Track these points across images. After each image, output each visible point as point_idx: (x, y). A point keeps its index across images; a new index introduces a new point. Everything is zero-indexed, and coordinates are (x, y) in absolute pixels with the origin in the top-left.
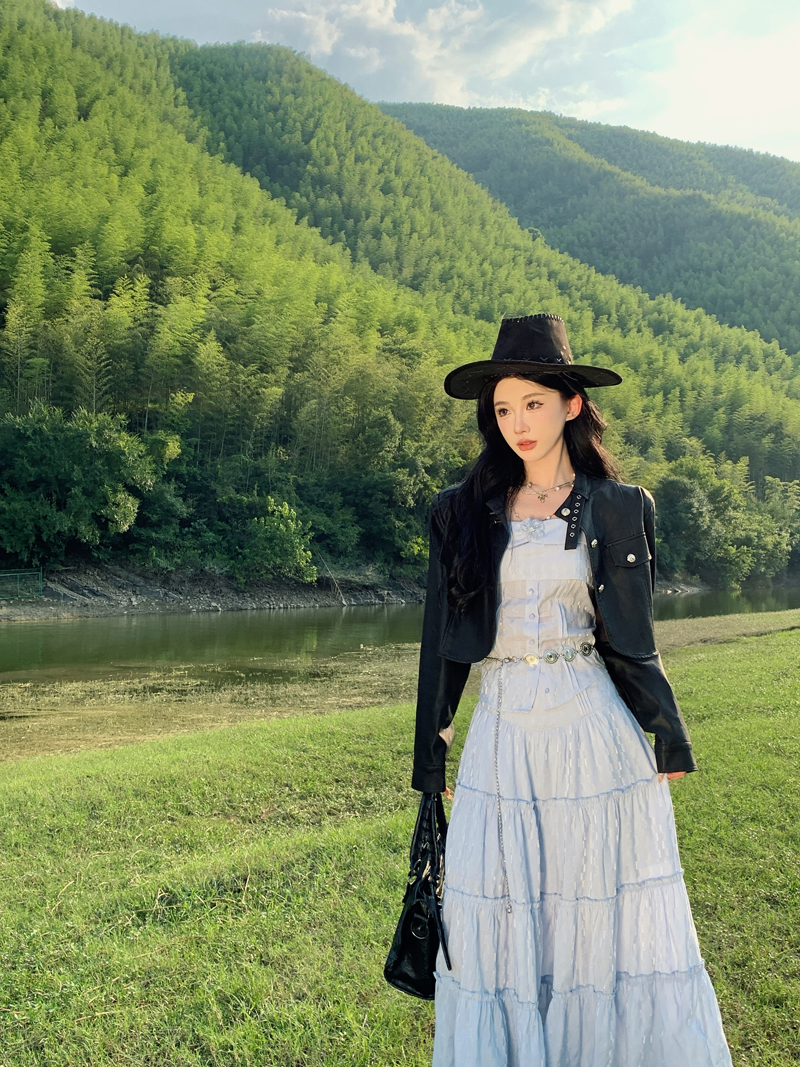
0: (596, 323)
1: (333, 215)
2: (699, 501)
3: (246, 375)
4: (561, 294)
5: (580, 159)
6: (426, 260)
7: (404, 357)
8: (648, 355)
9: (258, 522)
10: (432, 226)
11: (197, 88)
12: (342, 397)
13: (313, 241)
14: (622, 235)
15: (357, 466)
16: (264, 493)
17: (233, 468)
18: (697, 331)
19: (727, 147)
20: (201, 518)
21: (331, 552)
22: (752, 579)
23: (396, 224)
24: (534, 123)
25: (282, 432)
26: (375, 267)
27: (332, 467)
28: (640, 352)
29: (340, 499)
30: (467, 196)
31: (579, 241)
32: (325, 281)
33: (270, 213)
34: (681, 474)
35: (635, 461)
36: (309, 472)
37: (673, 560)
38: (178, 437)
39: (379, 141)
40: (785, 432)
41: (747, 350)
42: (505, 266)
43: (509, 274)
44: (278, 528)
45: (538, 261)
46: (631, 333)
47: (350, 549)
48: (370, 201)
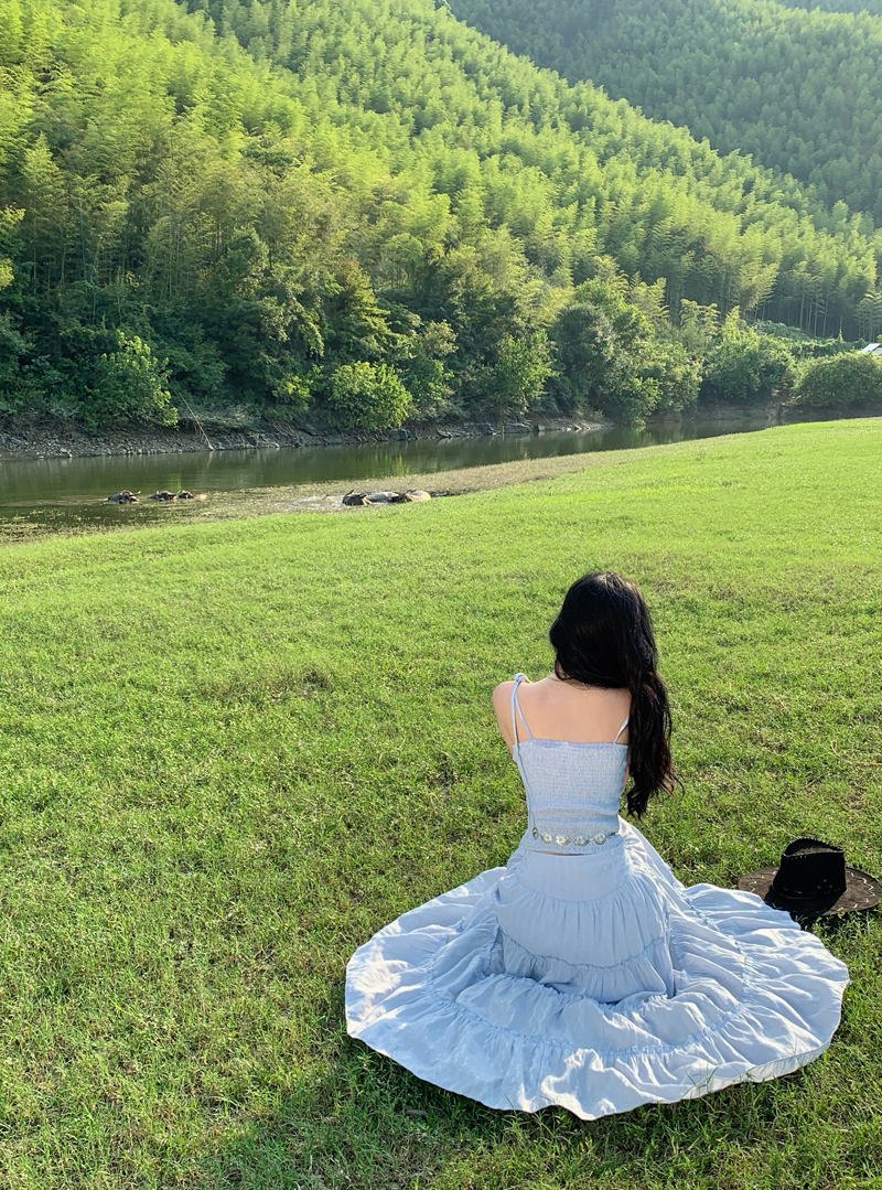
0: (504, 118)
2: (604, 329)
3: (84, 187)
4: (467, 79)
6: (305, 34)
7: (272, 163)
8: (563, 155)
9: (108, 359)
12: (198, 213)
13: (165, 10)
15: (220, 294)
16: (113, 325)
17: (78, 296)
18: (619, 127)
20: (42, 354)
21: (193, 392)
22: (659, 412)
25: (130, 253)
26: (244, 43)
27: (191, 294)
28: (554, 153)
29: (201, 332)
31: (493, 9)
32: (180, 64)
34: (586, 300)
35: (537, 284)
36: (165, 300)
37: (574, 395)
38: (9, 261)
40: (707, 249)
41: (674, 151)
42: (401, 43)
43: (406, 53)
44: (130, 365)
45: (441, 36)
46: (545, 129)
47: (215, 388)
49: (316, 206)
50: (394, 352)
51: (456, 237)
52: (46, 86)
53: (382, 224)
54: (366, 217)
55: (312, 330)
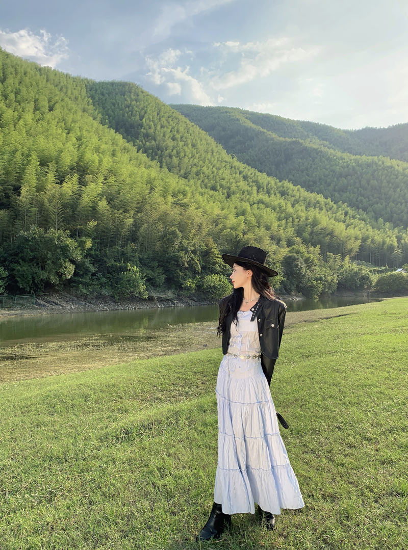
0: (258, 192)
1: (152, 149)
2: (301, 263)
4: (244, 180)
5: (251, 127)
6: (190, 167)
7: (182, 206)
8: (280, 203)
9: (124, 274)
11: (97, 98)
12: (157, 223)
13: (144, 159)
14: (268, 156)
15: (164, 250)
16: (126, 262)
17: (113, 252)
18: (298, 195)
19: (308, 122)
20: (100, 272)
21: (153, 286)
22: (323, 294)
23: (178, 153)
24: (232, 112)
25: (133, 237)
26: (169, 170)
27: (153, 251)
28: (276, 203)
29: (157, 264)
30: (206, 141)
31: (251, 159)
32: (149, 175)
33: (127, 148)
34: (293, 252)
35: (274, 247)
36: (144, 253)
37: (291, 287)
38: (90, 239)
39: (170, 119)
40: (334, 235)
41: (318, 202)
42: (222, 169)
43: (223, 172)
44: (132, 276)
45: (235, 167)
46: (272, 195)
47: (161, 284)
48: (167, 144)
49: (198, 220)
50: (225, 271)
51: (246, 231)
52: (106, 182)
53: (220, 226)
54: (215, 224)
55: (196, 263)
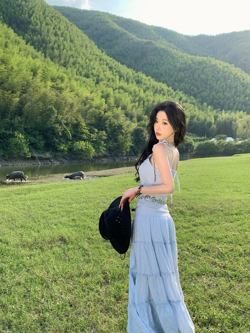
0: (120, 80)
1: (39, 42)
2: (145, 134)
3: (7, 94)
4: (110, 70)
5: (117, 28)
6: (68, 58)
7: (58, 89)
8: (135, 89)
9: (12, 139)
10: (70, 47)
12: (38, 102)
13: (31, 50)
14: (129, 52)
15: (43, 123)
16: (14, 130)
17: (4, 123)
18: (149, 83)
19: (160, 27)
21: (35, 148)
23: (59, 46)
24: (103, 16)
25: (19, 111)
26: (52, 59)
27: (35, 123)
28: (132, 89)
29: (38, 133)
30: (81, 38)
31: (116, 53)
32: (35, 64)
33: (18, 41)
34: (141, 126)
35: (128, 122)
36: (28, 124)
37: (138, 150)
39: (53, 19)
41: (162, 90)
42: (93, 61)
43: (94, 63)
44: (18, 141)
45: (103, 59)
46: (130, 83)
47: (41, 147)
48: (50, 38)
49: (70, 101)
50: (90, 138)
51: (107, 109)
53: (88, 106)
54: (83, 104)
55: (68, 133)
